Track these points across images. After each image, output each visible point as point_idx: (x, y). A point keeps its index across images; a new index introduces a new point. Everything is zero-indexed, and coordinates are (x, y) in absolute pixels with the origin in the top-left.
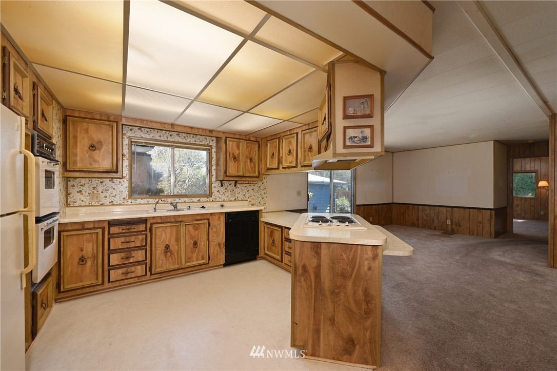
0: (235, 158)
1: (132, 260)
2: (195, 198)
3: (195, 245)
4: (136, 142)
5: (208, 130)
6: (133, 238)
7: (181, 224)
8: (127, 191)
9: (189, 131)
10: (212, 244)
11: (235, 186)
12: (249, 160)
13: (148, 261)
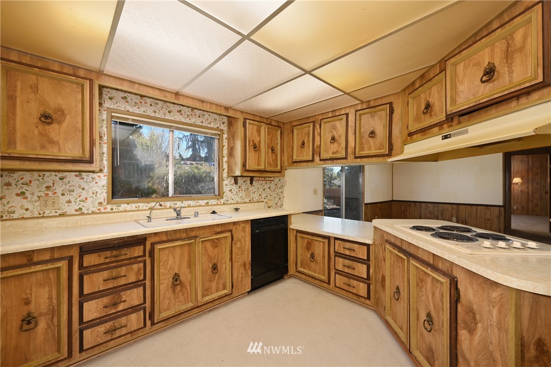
0: (255, 147)
1: (121, 307)
2: (202, 200)
3: (214, 269)
4: (118, 118)
5: (223, 106)
6: (123, 271)
7: (195, 241)
8: (105, 191)
9: (198, 105)
10: (236, 265)
11: (251, 183)
12: (270, 150)
13: (148, 305)
